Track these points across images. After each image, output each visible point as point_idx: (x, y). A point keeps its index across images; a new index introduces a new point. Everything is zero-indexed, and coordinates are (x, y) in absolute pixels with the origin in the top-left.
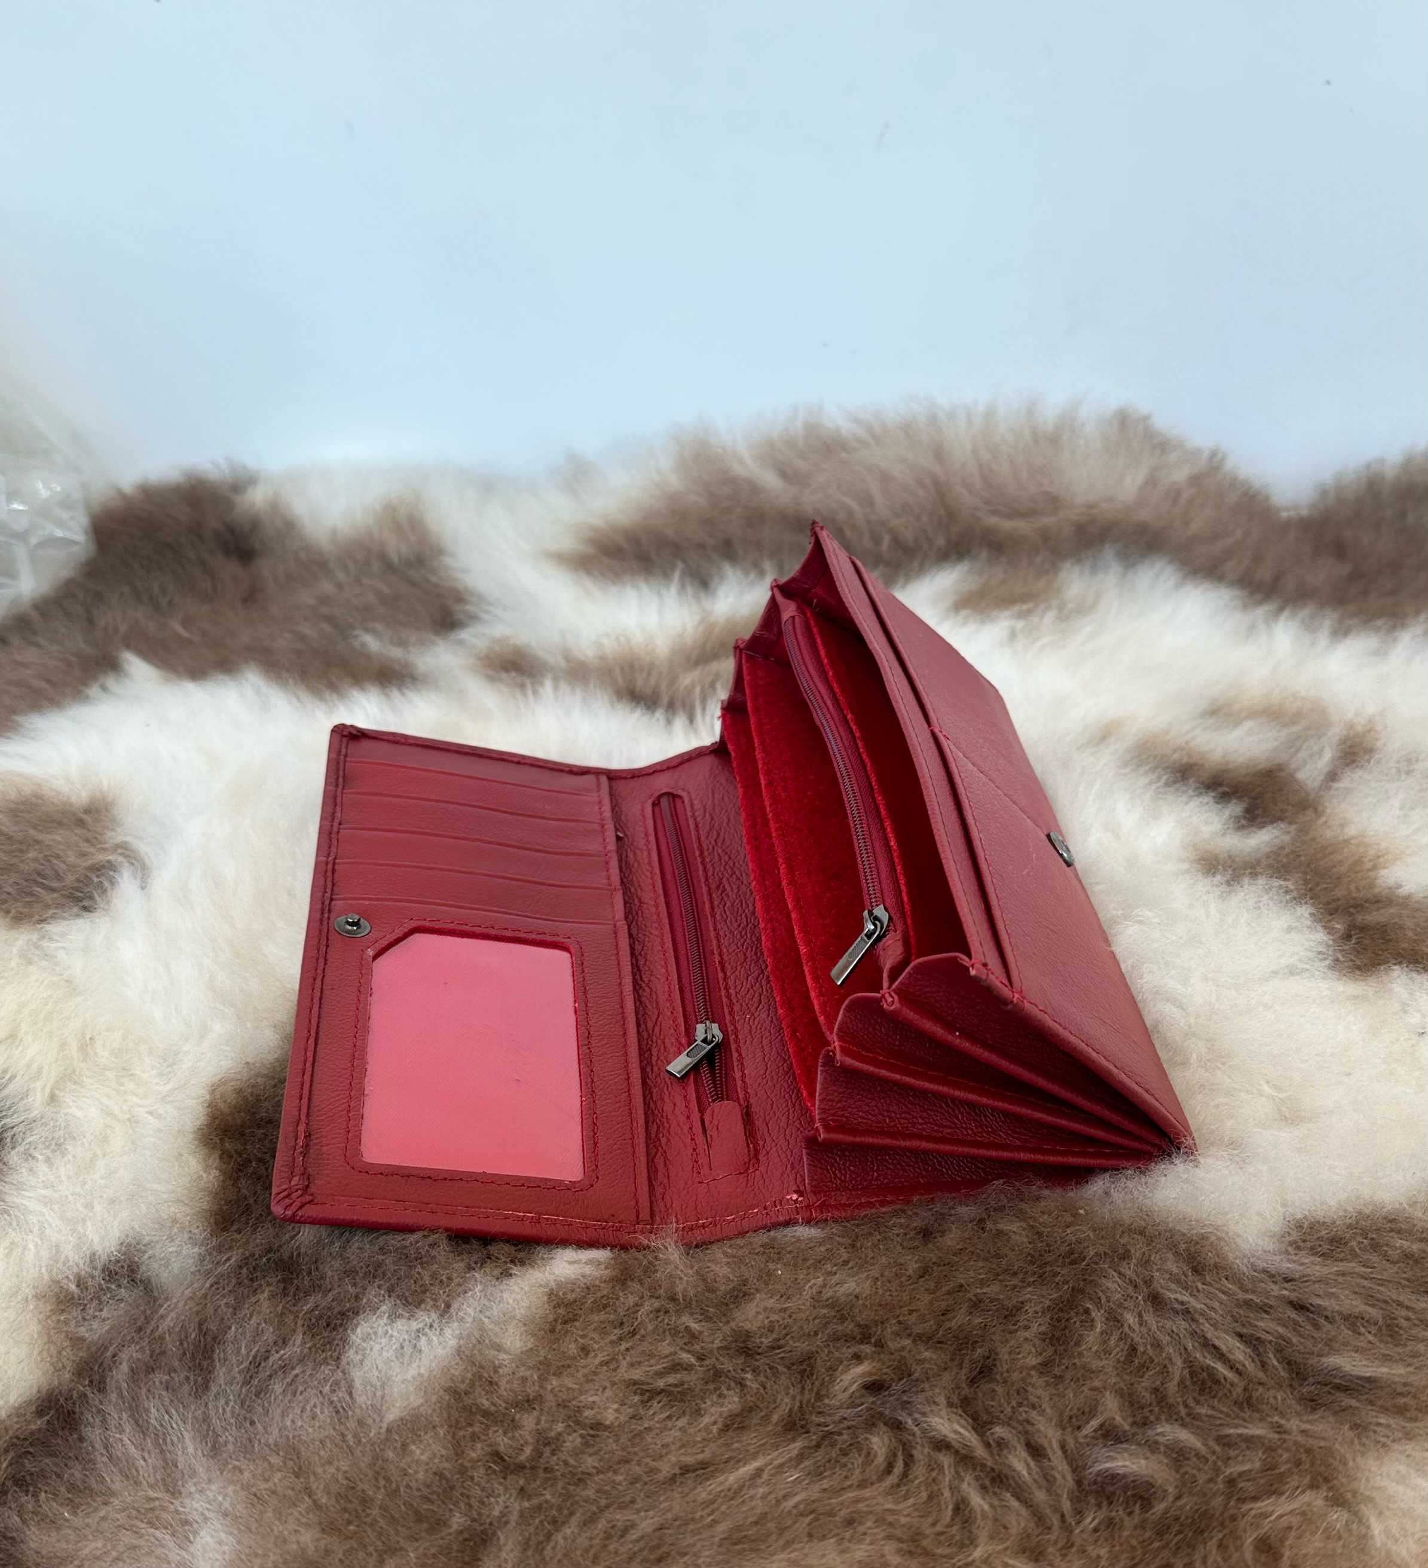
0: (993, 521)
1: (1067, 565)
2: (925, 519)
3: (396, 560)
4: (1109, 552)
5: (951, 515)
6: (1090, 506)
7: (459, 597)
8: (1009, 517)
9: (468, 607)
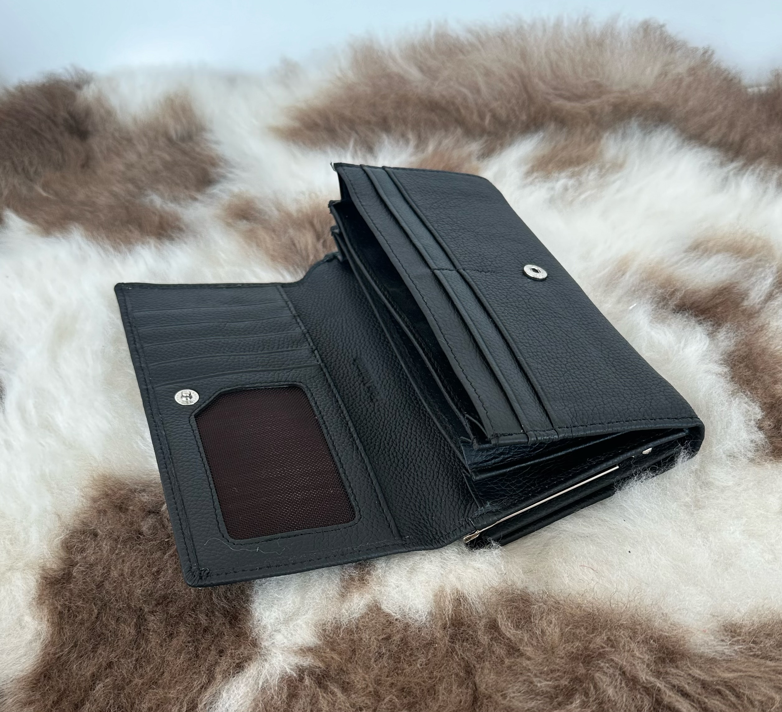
0: (558, 103)
1: (606, 135)
2: (514, 101)
3: (174, 137)
5: (531, 99)
6: (623, 92)
7: (214, 162)
8: (569, 99)
9: (219, 170)
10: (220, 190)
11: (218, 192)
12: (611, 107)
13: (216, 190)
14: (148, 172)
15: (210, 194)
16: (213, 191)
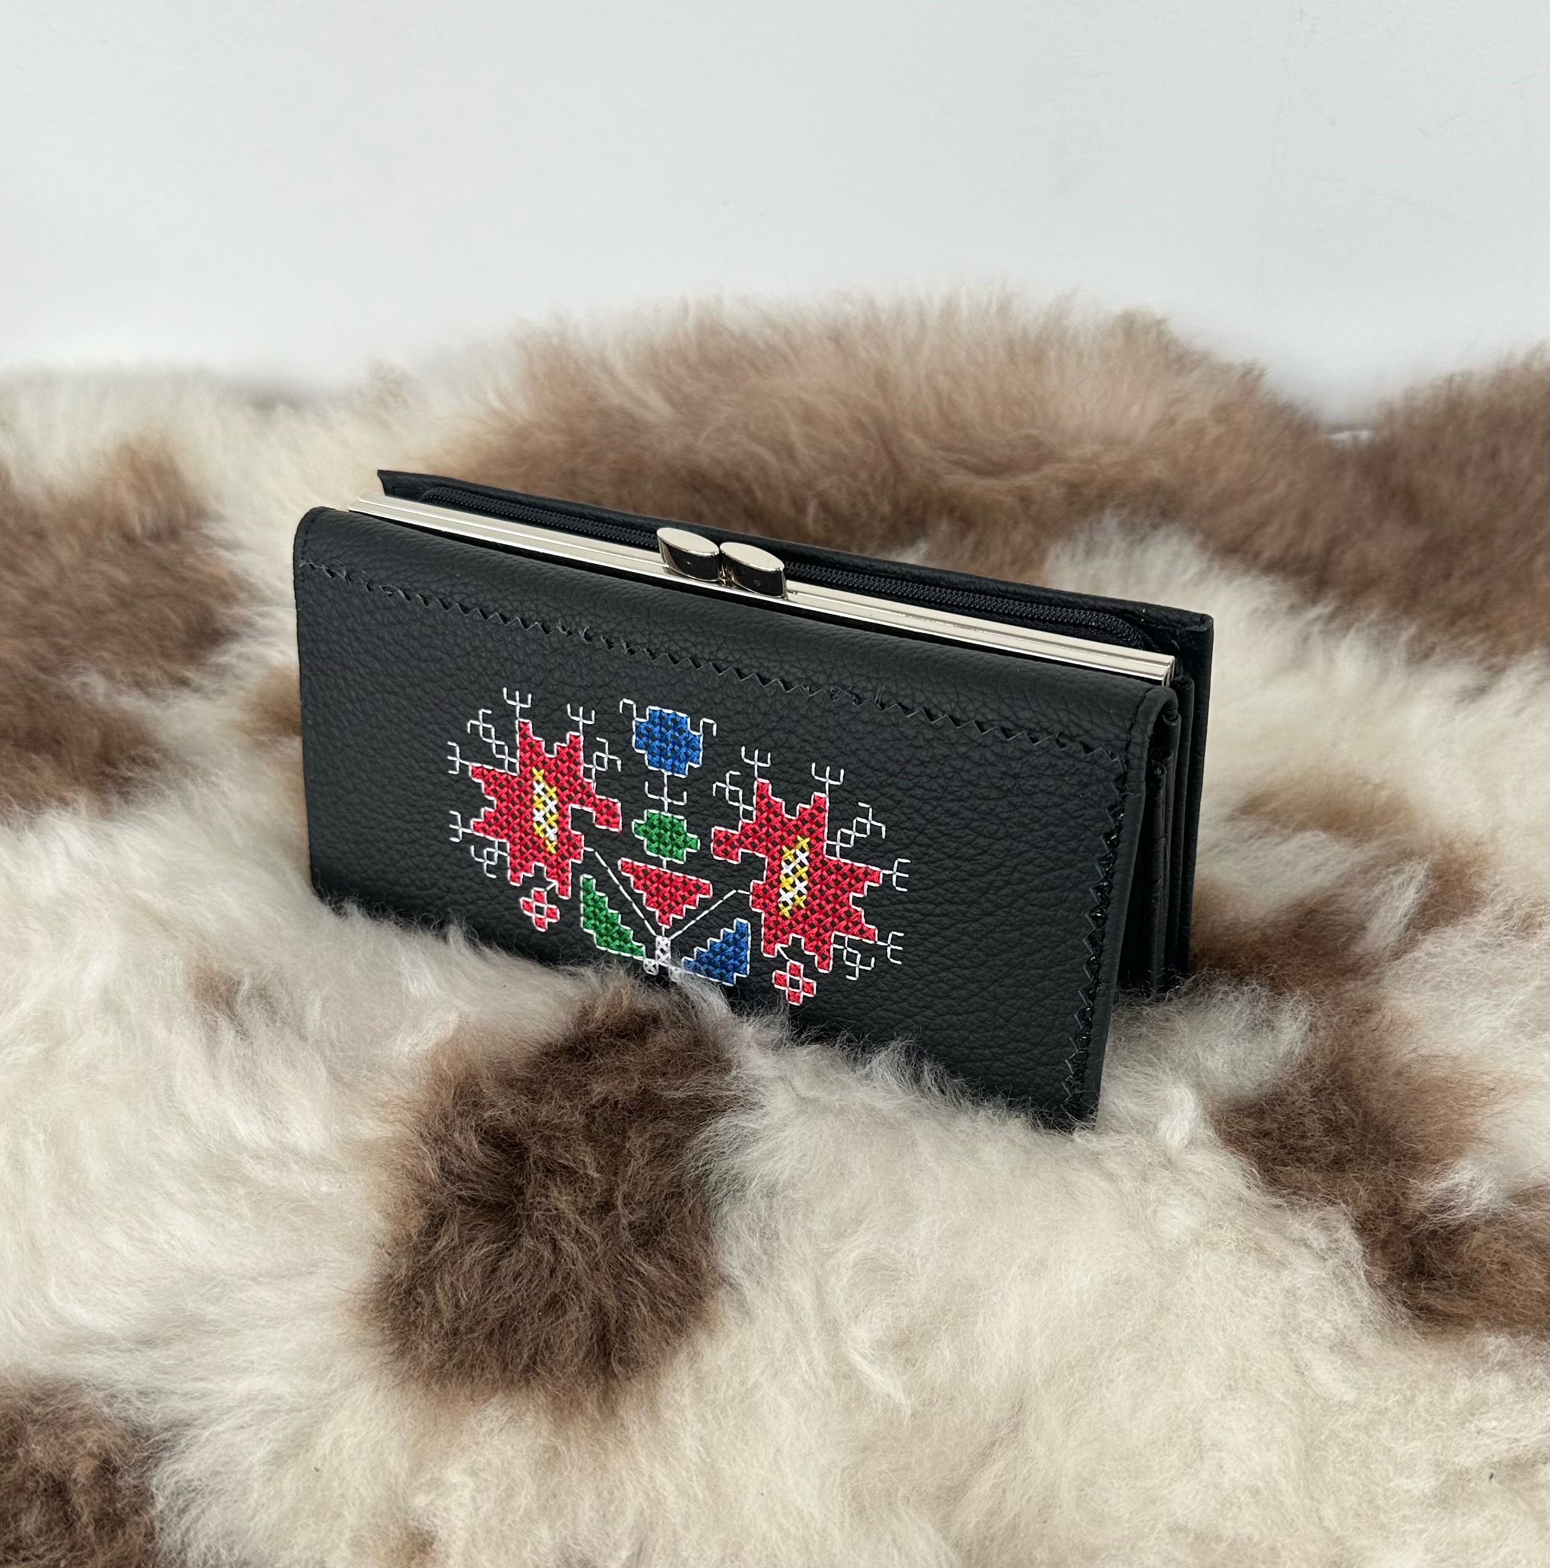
1: (1055, 548)
2: (863, 476)
3: (138, 531)
6: (1086, 461)
7: (225, 591)
10: (240, 656)
11: (234, 661)
12: (1063, 490)
13: (229, 655)
14: (78, 612)
15: (218, 665)
16: (225, 659)
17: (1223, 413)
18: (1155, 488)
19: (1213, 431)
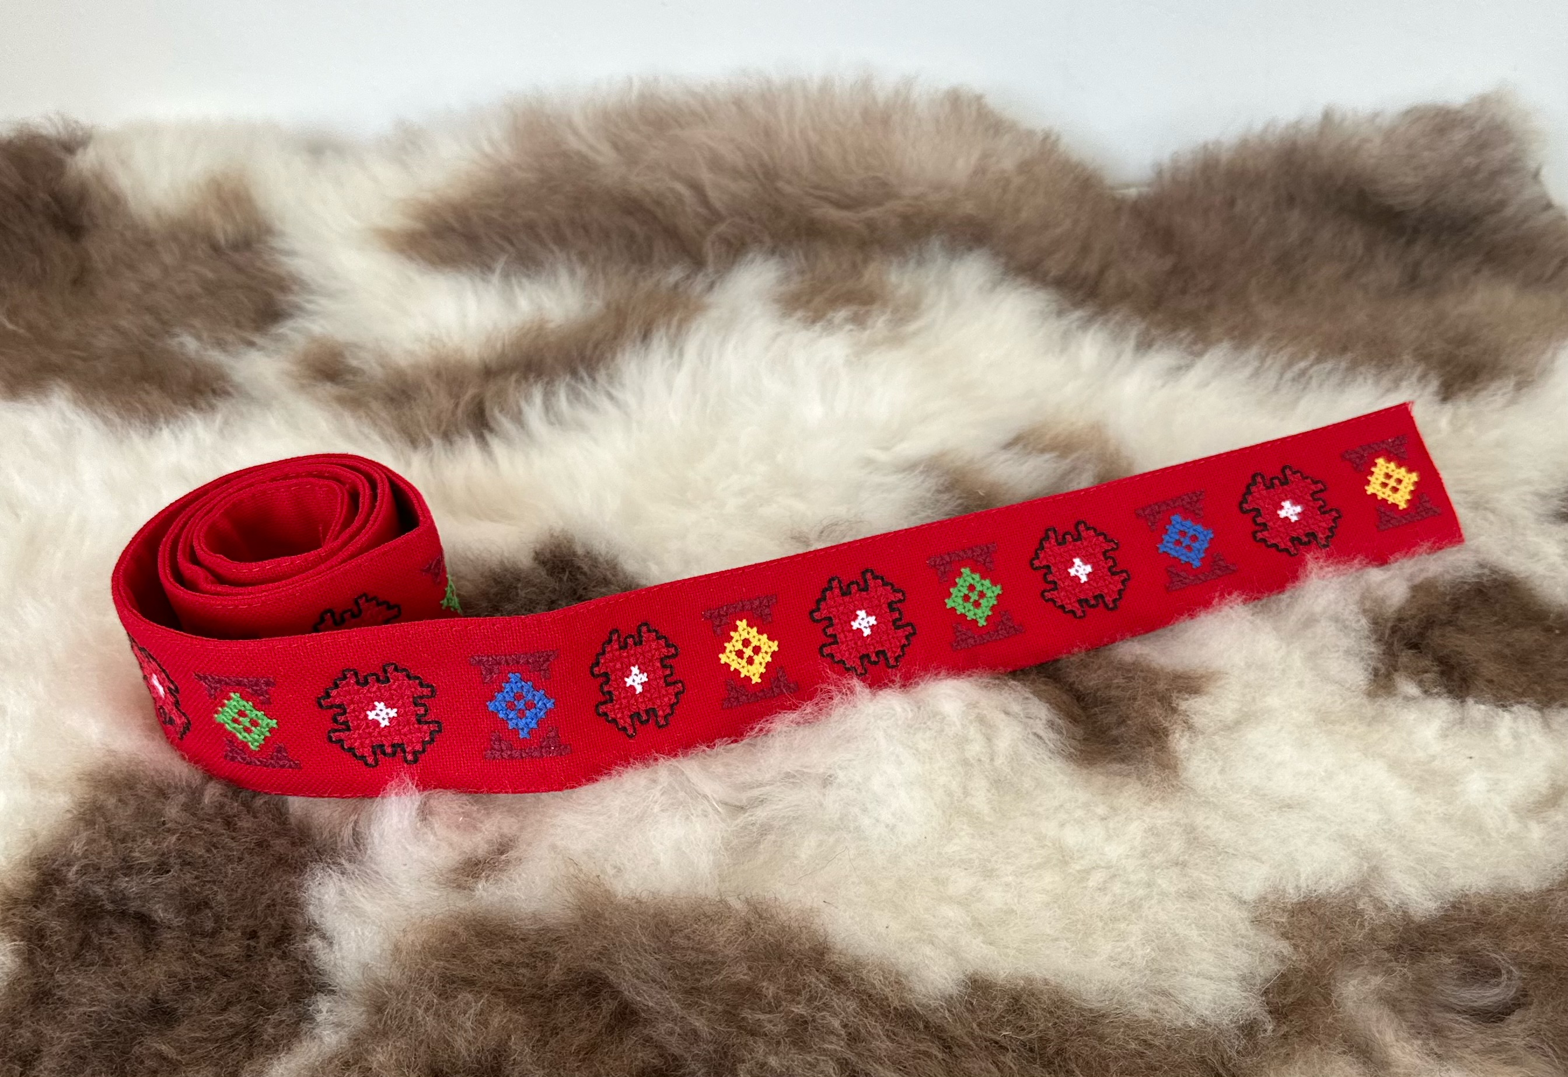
0: (822, 210)
4: (935, 244)
6: (917, 198)
8: (838, 205)
9: (292, 297)
10: (293, 329)
11: (288, 332)
12: (900, 220)
13: (284, 328)
14: (178, 297)
15: (276, 335)
16: (281, 331)
17: (1025, 167)
18: (969, 221)
19: (1017, 181)
